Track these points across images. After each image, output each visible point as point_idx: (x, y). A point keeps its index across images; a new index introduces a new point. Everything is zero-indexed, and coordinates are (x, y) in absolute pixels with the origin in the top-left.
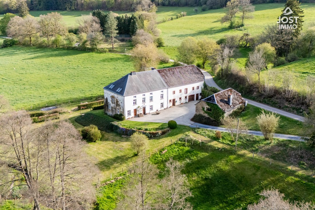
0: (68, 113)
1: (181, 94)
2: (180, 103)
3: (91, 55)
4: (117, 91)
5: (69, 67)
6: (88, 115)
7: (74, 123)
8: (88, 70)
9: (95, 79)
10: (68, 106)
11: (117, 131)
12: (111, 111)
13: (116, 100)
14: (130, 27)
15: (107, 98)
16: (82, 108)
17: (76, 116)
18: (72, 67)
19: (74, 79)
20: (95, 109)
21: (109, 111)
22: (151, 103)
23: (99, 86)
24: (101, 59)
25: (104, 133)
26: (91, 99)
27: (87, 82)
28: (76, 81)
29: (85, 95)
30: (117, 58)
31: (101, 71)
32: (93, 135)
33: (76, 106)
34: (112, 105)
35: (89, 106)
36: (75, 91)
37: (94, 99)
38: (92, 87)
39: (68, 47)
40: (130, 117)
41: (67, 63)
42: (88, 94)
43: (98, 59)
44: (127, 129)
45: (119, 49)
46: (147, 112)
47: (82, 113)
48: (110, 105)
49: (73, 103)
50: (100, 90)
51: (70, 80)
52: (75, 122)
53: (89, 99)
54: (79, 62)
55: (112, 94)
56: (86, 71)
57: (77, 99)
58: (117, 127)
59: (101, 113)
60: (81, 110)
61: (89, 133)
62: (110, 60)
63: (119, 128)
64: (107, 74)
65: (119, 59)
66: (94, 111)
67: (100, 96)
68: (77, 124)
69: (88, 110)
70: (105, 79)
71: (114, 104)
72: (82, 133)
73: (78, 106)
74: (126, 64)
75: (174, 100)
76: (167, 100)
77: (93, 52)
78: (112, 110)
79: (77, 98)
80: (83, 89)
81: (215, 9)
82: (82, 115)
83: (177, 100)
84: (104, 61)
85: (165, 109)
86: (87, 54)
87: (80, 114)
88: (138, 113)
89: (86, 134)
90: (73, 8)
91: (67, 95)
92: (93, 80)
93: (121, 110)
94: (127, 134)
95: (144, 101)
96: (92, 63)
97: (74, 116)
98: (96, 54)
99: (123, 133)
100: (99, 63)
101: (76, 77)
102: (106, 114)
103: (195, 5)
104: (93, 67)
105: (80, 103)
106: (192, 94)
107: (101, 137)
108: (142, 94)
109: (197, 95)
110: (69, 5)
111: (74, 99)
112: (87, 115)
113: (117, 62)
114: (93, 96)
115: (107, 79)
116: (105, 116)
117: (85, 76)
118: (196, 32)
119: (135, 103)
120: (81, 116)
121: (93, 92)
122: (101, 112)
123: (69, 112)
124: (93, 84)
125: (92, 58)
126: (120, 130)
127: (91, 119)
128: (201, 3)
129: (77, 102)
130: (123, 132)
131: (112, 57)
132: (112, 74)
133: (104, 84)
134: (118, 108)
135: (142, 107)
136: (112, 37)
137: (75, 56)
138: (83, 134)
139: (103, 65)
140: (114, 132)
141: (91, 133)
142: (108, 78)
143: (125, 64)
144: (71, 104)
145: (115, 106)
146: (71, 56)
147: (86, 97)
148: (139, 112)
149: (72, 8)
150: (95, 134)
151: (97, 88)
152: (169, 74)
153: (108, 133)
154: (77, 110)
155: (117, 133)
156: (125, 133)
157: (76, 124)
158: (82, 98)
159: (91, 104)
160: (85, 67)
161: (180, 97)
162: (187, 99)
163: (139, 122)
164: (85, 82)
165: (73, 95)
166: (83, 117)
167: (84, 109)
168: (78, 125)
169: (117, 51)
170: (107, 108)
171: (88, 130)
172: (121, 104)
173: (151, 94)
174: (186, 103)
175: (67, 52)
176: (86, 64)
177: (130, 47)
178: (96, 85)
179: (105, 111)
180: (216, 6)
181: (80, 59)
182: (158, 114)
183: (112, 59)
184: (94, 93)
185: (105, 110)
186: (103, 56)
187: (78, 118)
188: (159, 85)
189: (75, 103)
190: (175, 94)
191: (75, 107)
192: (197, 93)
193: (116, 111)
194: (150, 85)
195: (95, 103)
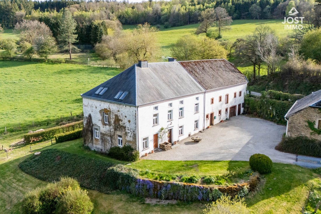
0: (3, 151)
1: (222, 104)
2: (220, 121)
3: (40, 67)
4: (116, 97)
5: (6, 82)
6: (48, 153)
7: (18, 174)
8: (37, 84)
9: (49, 96)
10: (4, 139)
11: (131, 187)
12: (100, 142)
13: (114, 117)
14: (91, 35)
15: (90, 116)
16: (33, 141)
17: (22, 156)
18: (10, 82)
19: (15, 97)
20: (61, 140)
21: (94, 141)
22: (181, 122)
23: (58, 105)
24: (54, 71)
25: (97, 197)
26: (47, 123)
27: (37, 100)
28: (17, 99)
29: (35, 118)
30: (77, 69)
31: (58, 85)
32: (71, 206)
33: (19, 138)
34: (104, 129)
35: (46, 136)
36: (16, 113)
37: (54, 123)
38: (46, 107)
39: (3, 58)
40: (147, 151)
41: (3, 77)
42: (41, 117)
43: (50, 71)
44: (158, 181)
45: (78, 59)
46: (175, 138)
47: (33, 149)
48: (96, 129)
49: (14, 133)
50: (61, 110)
51: (7, 98)
52: (19, 171)
53: (45, 125)
54: (21, 75)
55: (105, 105)
56: (33, 86)
57: (21, 126)
58: (128, 179)
59: (75, 147)
60: (31, 144)
61: (63, 203)
62: (68, 72)
63: (136, 181)
64: (67, 89)
65: (81, 71)
66: (59, 144)
67: (64, 118)
68: (25, 175)
69: (47, 144)
70: (65, 95)
71: (107, 127)
72: (41, 203)
73: (25, 136)
74: (93, 76)
75: (212, 115)
76: (203, 116)
77: (42, 63)
78: (103, 140)
79: (21, 124)
80: (31, 111)
81: (178, 26)
82: (36, 154)
83: (216, 114)
84: (60, 73)
85: (200, 132)
86: (33, 65)
87: (30, 153)
88: (160, 142)
89: (52, 205)
90: (11, 25)
91: (2, 120)
92: (47, 97)
93: (129, 138)
94: (159, 196)
95: (170, 117)
96: (43, 76)
97: (17, 158)
98: (48, 65)
99: (147, 194)
100: (52, 75)
101: (18, 94)
102: (88, 148)
103: (155, 23)
104: (44, 80)
105: (27, 132)
106: (234, 104)
107: (92, 208)
108: (167, 103)
109: (239, 105)
110: (6, 22)
111: (14, 125)
112: (46, 153)
113: (79, 74)
114: (49, 120)
115: (69, 95)
116: (86, 152)
117: (33, 92)
118: (169, 45)
119: (156, 122)
120: (33, 157)
121: (50, 113)
122: (75, 145)
123: (6, 151)
124: (47, 102)
125: (42, 70)
126: (137, 186)
127: (57, 162)
128: (161, 21)
129: (20, 131)
130: (148, 190)
131: (71, 69)
132: (77, 88)
133: (66, 101)
134: (118, 133)
135: (167, 130)
136: (69, 43)
137: (16, 68)
138: (43, 205)
139: (59, 78)
140: (121, 190)
141: (69, 203)
142: (70, 93)
143: (91, 76)
144: (9, 134)
145: (113, 130)
146: (9, 68)
147: (38, 122)
148: (162, 141)
149: (9, 26)
150: (78, 204)
151: (54, 107)
152: (198, 70)
153: (107, 196)
154: (22, 144)
155: (130, 192)
156: (152, 192)
157: (22, 177)
158: (30, 123)
159: (50, 131)
160: (31, 80)
161: (220, 109)
162: (227, 113)
163: (173, 163)
164: (33, 101)
165: (14, 120)
166: (37, 158)
167: (38, 142)
168: (27, 179)
169: (77, 62)
170: (90, 136)
171: (55, 191)
172: (127, 125)
173: (182, 102)
174: (227, 119)
175: (2, 63)
176: (33, 78)
177: (94, 58)
178: (52, 104)
179: (85, 144)
180: (179, 24)
181: (23, 71)
182: (196, 141)
183: (71, 71)
184: (52, 115)
185: (85, 141)
186: (57, 67)
187: (25, 161)
188: (191, 86)
189: (17, 132)
190: (213, 104)
191: (17, 140)
192: (239, 103)
193: (113, 141)
194: (176, 86)
195: (59, 129)
